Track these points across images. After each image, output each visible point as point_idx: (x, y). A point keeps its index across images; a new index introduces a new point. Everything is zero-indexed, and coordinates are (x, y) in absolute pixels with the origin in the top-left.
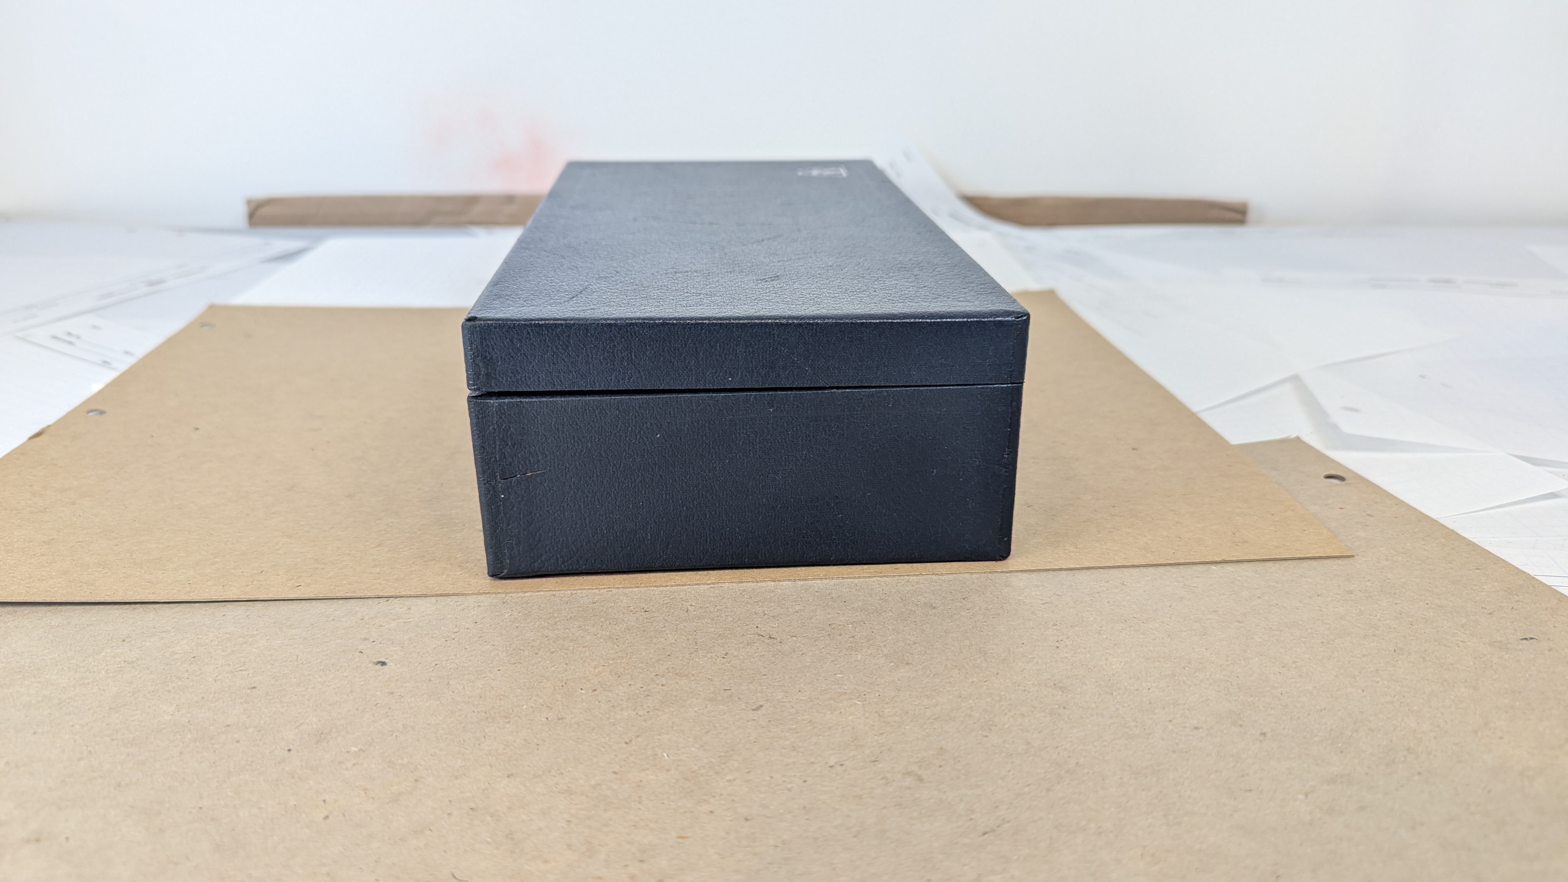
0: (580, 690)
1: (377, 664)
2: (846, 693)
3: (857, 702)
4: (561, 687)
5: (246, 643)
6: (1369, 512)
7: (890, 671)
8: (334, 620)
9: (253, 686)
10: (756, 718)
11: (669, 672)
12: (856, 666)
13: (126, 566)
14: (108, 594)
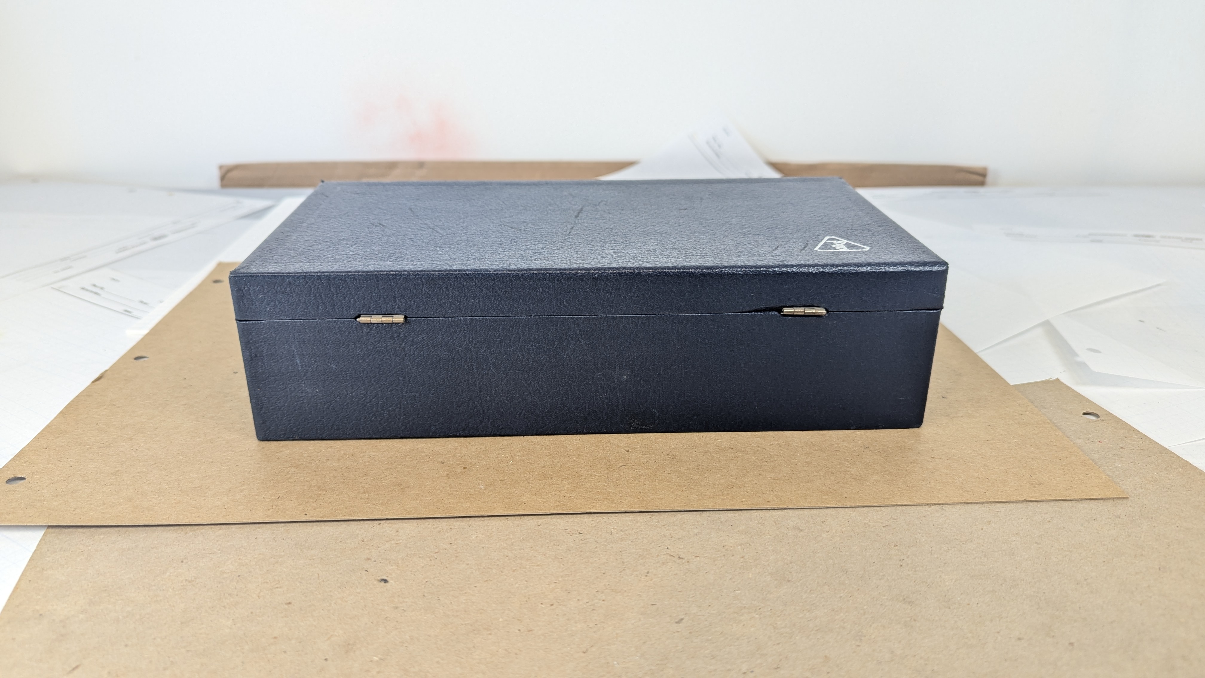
0: (540, 605)
1: (380, 582)
2: (745, 607)
3: (755, 615)
4: (525, 602)
5: (277, 563)
6: (1121, 445)
7: (776, 588)
8: (341, 542)
9: (288, 602)
10: (679, 630)
11: (606, 589)
12: (749, 583)
13: (176, 493)
14: (165, 518)
